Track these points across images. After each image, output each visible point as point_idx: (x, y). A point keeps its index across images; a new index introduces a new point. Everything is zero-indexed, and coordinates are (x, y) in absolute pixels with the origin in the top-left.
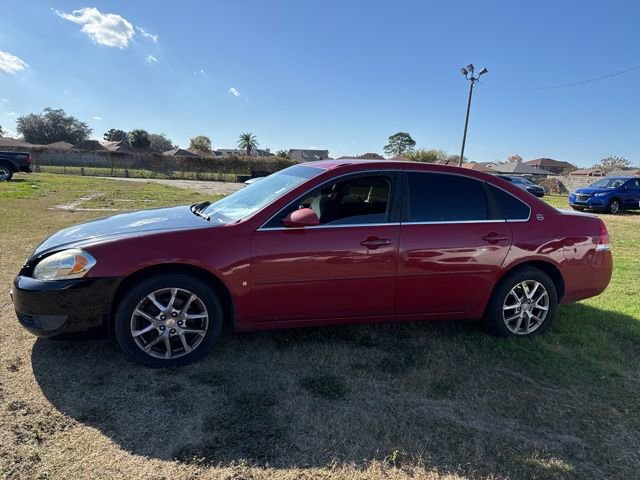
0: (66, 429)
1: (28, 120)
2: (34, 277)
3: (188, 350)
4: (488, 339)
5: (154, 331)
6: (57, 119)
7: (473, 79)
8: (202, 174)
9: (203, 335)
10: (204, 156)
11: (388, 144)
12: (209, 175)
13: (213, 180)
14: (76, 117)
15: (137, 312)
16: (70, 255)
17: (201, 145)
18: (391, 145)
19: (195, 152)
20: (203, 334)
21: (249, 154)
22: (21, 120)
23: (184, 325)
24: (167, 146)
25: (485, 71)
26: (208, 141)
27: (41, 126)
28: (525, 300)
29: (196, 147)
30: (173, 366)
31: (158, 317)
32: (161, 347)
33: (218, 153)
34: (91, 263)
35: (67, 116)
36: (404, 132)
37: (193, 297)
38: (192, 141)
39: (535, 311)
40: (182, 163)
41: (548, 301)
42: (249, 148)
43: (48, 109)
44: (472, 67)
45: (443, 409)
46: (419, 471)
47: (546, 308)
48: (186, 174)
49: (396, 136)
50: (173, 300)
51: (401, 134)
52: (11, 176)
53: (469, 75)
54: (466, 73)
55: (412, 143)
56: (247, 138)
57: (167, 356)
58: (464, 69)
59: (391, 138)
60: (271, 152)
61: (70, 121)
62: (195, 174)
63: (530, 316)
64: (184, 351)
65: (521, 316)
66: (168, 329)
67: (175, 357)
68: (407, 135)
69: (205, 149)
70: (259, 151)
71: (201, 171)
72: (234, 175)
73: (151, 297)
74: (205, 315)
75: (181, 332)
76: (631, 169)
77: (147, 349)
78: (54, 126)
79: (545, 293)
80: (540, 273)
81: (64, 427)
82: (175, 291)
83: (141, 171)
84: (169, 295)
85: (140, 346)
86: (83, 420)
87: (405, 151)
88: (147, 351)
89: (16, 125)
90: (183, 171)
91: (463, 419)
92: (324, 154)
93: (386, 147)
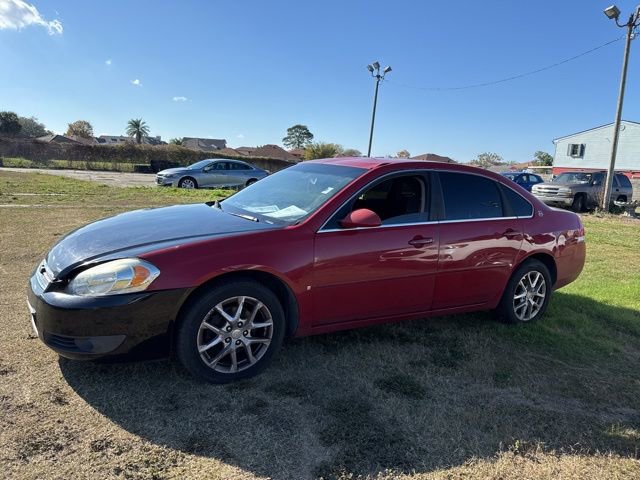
0: (179, 464)
2: (71, 293)
3: (254, 361)
4: (502, 328)
5: (220, 345)
7: (378, 76)
8: (94, 163)
9: (268, 344)
10: (85, 142)
11: (286, 136)
12: (101, 164)
13: (105, 170)
15: (205, 324)
16: (125, 266)
17: (81, 130)
18: (289, 138)
19: (75, 138)
20: (267, 342)
21: (139, 142)
23: (249, 335)
24: (40, 130)
25: (389, 69)
26: (89, 126)
28: (529, 289)
29: (76, 133)
30: (241, 380)
31: (224, 329)
32: (226, 361)
33: (102, 140)
34: (155, 274)
36: (303, 124)
37: (260, 305)
38: (70, 126)
39: (535, 298)
40: (69, 151)
41: (544, 289)
42: (139, 135)
44: (378, 65)
45: (514, 395)
46: (540, 455)
47: (543, 296)
48: (75, 164)
49: (294, 128)
51: (299, 127)
53: (375, 73)
54: (372, 70)
55: (310, 136)
56: (136, 124)
57: (233, 370)
58: (370, 67)
59: (289, 130)
60: (162, 140)
62: (84, 163)
63: (533, 303)
64: (250, 362)
65: (526, 303)
66: (234, 341)
67: (240, 370)
68: (304, 128)
69: (86, 135)
70: (150, 138)
71: (91, 160)
72: (130, 165)
73: (219, 308)
74: (270, 323)
75: (248, 342)
76: (504, 164)
77: (213, 364)
79: (543, 282)
80: (539, 264)
81: (175, 461)
82: (243, 299)
83: (18, 160)
84: (236, 304)
85: (206, 362)
86: (190, 450)
87: (304, 145)
88: (213, 367)
90: (71, 160)
91: (536, 404)
92: (221, 143)
93: (285, 139)
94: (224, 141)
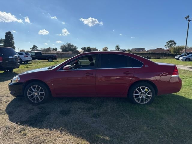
1: (63, 46)
6: (69, 45)
11: (166, 44)
14: (73, 45)
15: (28, 91)
20: (43, 97)
22: (61, 46)
26: (107, 48)
27: (66, 48)
34: (19, 79)
35: (72, 44)
37: (41, 88)
38: (103, 49)
42: (118, 49)
43: (67, 43)
44: (188, 16)
49: (169, 41)
50: (36, 88)
51: (171, 41)
52: (52, 60)
53: (188, 19)
54: (186, 19)
55: (175, 43)
56: (117, 46)
57: (36, 102)
58: (186, 17)
59: (167, 42)
60: (126, 50)
61: (72, 46)
64: (39, 101)
66: (36, 95)
68: (173, 41)
73: (31, 87)
74: (44, 92)
75: (39, 96)
78: (69, 47)
80: (147, 84)
82: (37, 86)
87: (173, 46)
88: (31, 100)
89: (60, 48)
92: (143, 49)
93: (165, 46)
94: (144, 48)
